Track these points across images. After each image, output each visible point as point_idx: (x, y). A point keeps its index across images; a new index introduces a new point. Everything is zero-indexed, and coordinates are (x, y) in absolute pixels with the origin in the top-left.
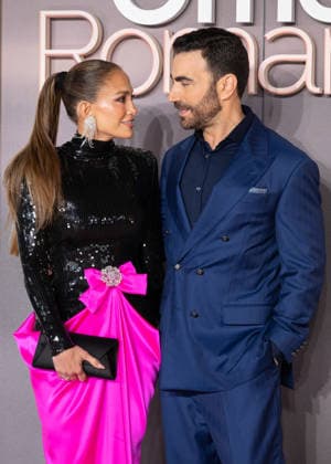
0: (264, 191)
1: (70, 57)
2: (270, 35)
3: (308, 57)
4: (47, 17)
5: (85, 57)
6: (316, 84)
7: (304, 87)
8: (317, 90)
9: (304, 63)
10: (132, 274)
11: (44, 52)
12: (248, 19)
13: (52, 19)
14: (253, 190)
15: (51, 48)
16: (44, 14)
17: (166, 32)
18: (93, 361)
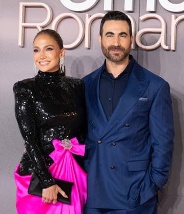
0: (146, 99)
1: (35, 27)
2: (142, 18)
3: (163, 30)
4: (23, 6)
5: (43, 27)
6: (166, 44)
7: (160, 46)
8: (167, 48)
9: (160, 33)
10: (77, 144)
11: (21, 24)
12: (131, 9)
13: (26, 7)
14: (141, 99)
15: (25, 22)
16: (22, 4)
17: (87, 15)
18: (63, 193)
